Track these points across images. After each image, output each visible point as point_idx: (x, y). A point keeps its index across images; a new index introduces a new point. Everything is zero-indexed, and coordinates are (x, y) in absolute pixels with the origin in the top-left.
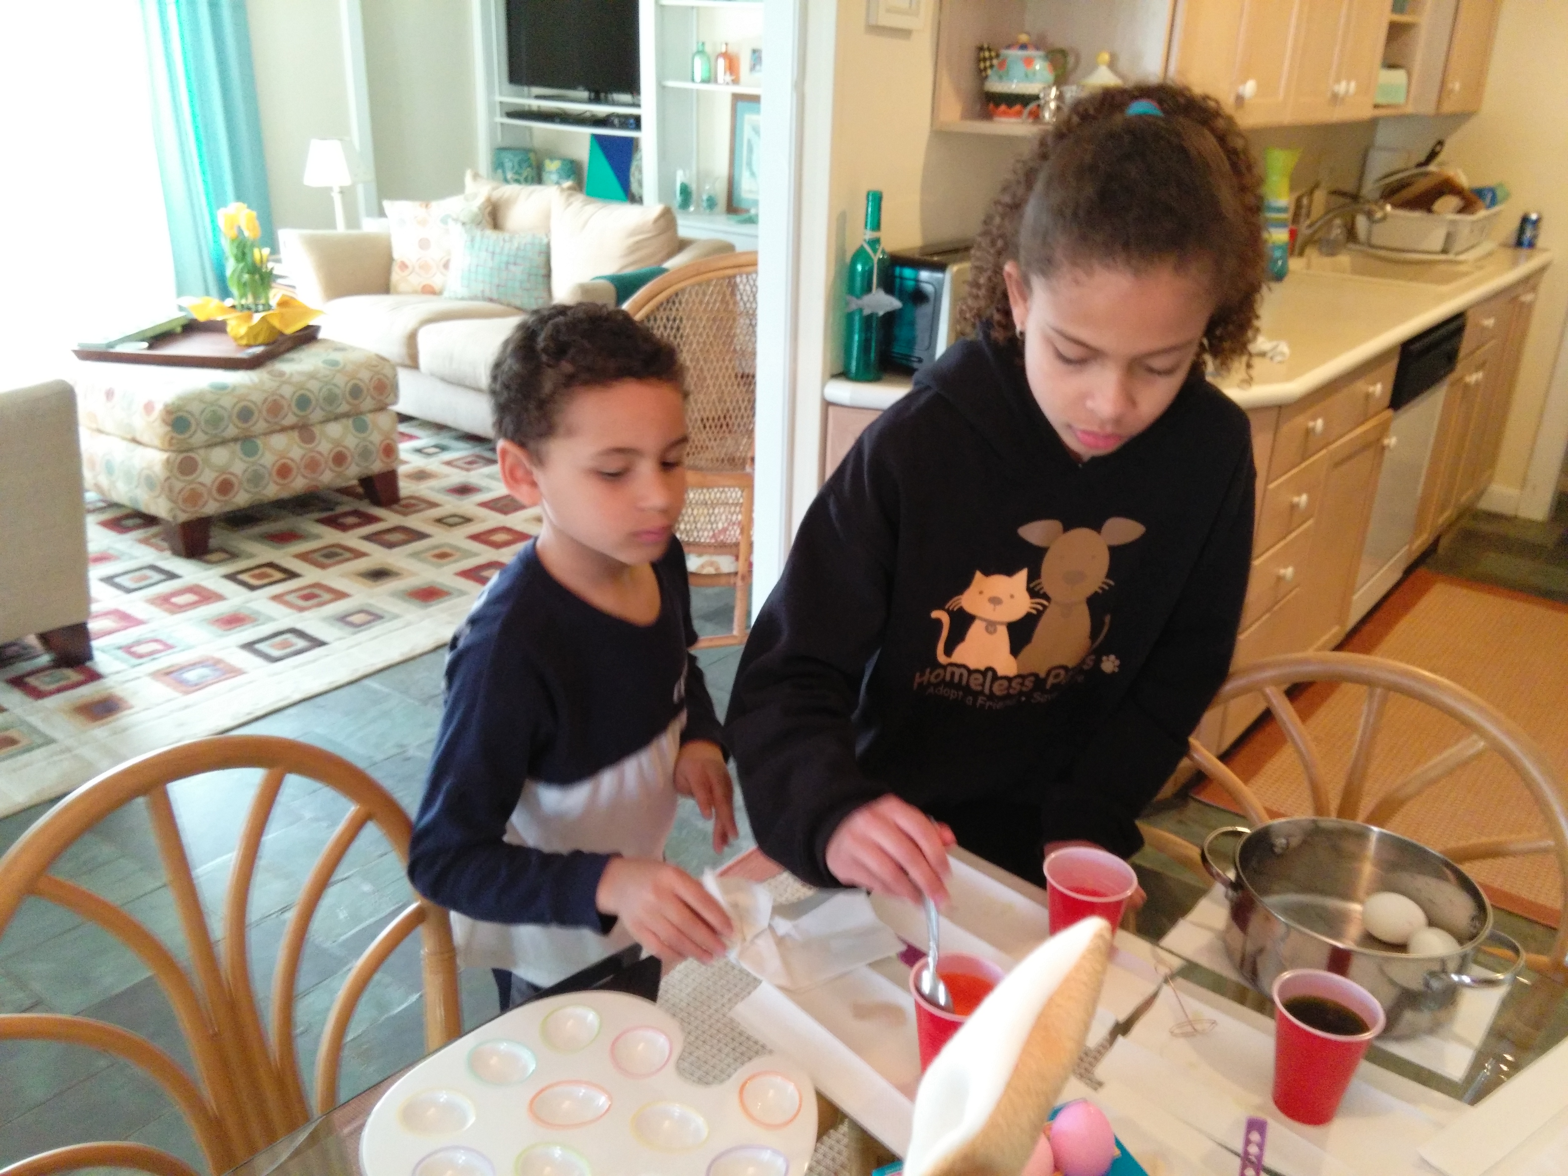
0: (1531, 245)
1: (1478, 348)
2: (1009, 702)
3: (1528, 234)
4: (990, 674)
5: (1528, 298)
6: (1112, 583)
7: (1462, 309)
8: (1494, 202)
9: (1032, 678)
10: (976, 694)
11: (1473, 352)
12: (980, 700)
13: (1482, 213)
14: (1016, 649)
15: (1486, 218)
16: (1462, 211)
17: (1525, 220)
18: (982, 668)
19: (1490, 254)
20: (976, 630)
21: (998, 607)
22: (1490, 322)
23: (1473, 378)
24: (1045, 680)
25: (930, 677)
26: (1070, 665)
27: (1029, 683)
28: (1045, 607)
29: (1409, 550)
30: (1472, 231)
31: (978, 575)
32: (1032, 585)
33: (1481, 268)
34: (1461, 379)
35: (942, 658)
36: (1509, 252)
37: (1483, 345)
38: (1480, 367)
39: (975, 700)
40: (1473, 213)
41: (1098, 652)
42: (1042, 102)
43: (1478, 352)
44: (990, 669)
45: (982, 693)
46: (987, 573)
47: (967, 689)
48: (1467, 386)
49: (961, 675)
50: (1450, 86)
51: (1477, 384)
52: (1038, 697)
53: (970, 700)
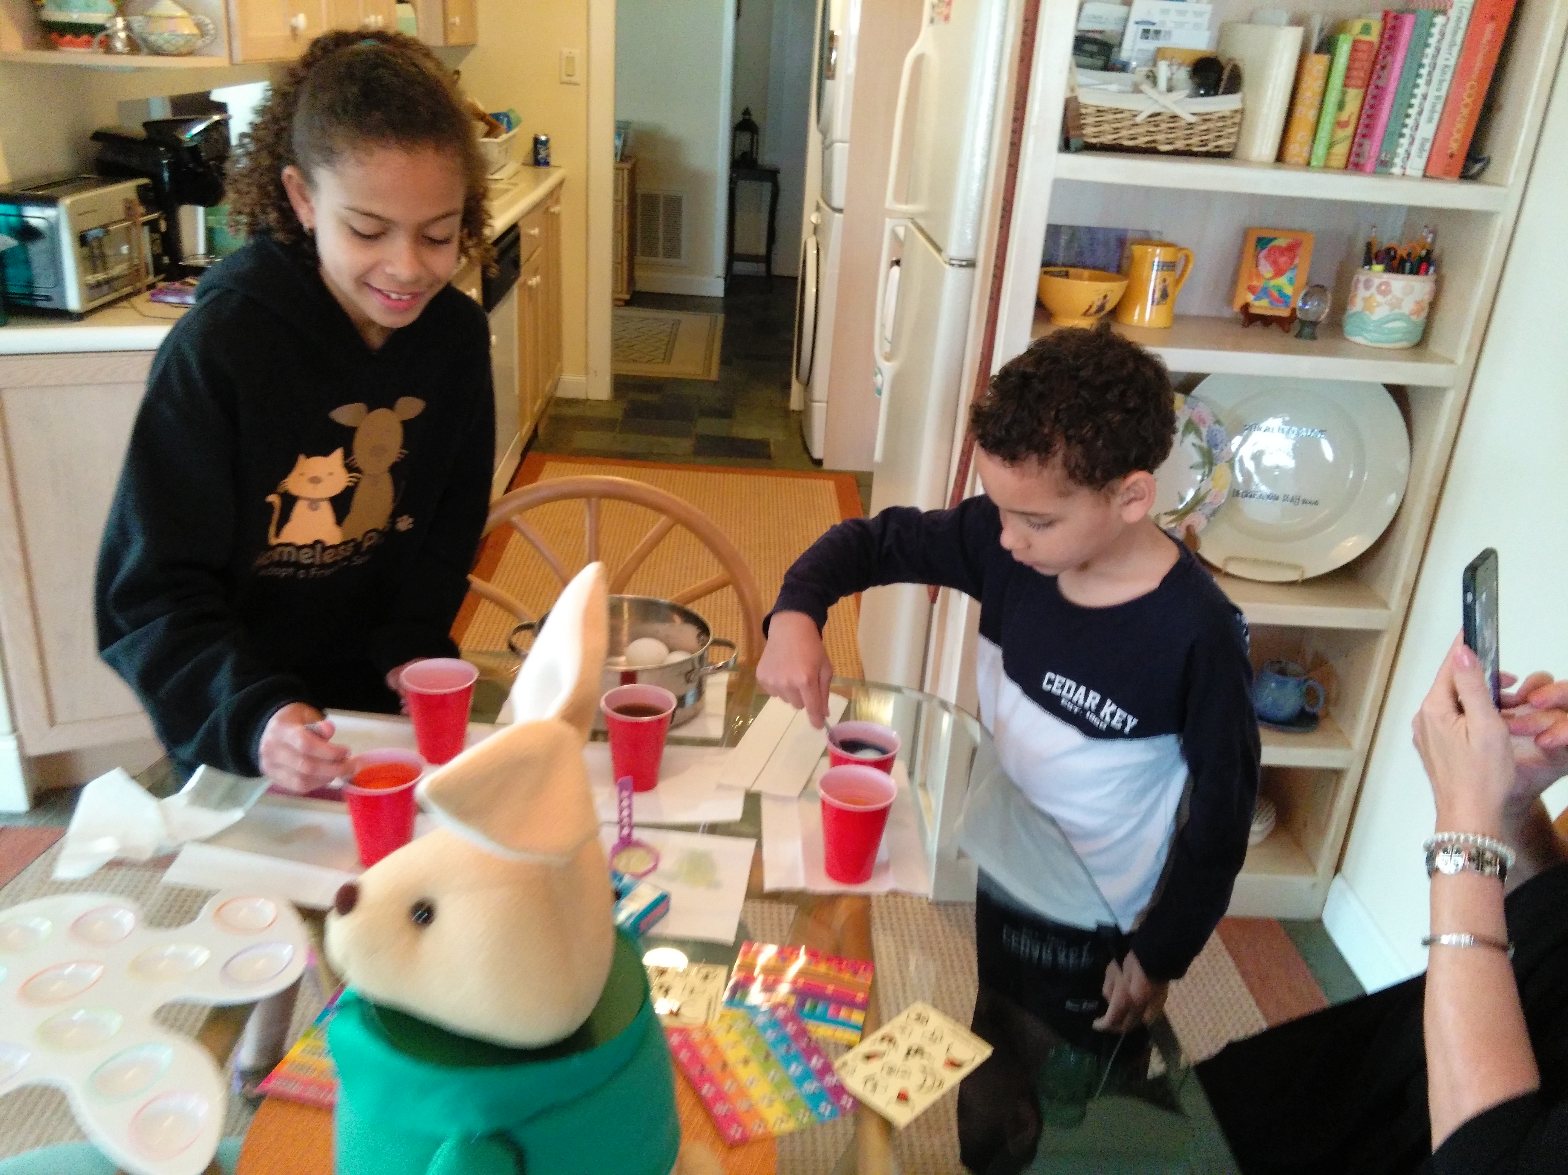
0: (547, 164)
1: (531, 255)
2: (336, 568)
3: (542, 154)
4: (318, 547)
5: (555, 209)
6: (404, 451)
7: (514, 222)
8: (510, 127)
9: (352, 544)
10: (308, 567)
11: (528, 259)
12: (313, 571)
13: (504, 137)
14: (340, 519)
15: (506, 141)
16: (488, 134)
17: (537, 141)
18: (309, 541)
19: (516, 173)
20: (300, 510)
21: (319, 486)
22: (535, 231)
23: (534, 281)
24: (361, 543)
25: (262, 560)
26: (380, 527)
27: (350, 548)
28: (359, 479)
29: (521, 434)
30: (500, 153)
31: (302, 459)
32: (347, 461)
33: (515, 185)
34: (525, 282)
35: (274, 541)
36: (530, 171)
37: (534, 251)
38: (535, 272)
39: (308, 573)
40: (496, 137)
41: (395, 515)
42: (109, 32)
43: (532, 259)
44: (317, 542)
45: (311, 565)
46: (309, 455)
47: (298, 565)
48: (530, 288)
49: (290, 553)
50: (452, 20)
51: (537, 286)
52: (358, 561)
53: (301, 574)
